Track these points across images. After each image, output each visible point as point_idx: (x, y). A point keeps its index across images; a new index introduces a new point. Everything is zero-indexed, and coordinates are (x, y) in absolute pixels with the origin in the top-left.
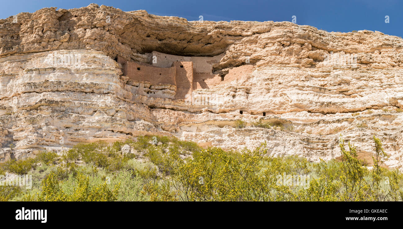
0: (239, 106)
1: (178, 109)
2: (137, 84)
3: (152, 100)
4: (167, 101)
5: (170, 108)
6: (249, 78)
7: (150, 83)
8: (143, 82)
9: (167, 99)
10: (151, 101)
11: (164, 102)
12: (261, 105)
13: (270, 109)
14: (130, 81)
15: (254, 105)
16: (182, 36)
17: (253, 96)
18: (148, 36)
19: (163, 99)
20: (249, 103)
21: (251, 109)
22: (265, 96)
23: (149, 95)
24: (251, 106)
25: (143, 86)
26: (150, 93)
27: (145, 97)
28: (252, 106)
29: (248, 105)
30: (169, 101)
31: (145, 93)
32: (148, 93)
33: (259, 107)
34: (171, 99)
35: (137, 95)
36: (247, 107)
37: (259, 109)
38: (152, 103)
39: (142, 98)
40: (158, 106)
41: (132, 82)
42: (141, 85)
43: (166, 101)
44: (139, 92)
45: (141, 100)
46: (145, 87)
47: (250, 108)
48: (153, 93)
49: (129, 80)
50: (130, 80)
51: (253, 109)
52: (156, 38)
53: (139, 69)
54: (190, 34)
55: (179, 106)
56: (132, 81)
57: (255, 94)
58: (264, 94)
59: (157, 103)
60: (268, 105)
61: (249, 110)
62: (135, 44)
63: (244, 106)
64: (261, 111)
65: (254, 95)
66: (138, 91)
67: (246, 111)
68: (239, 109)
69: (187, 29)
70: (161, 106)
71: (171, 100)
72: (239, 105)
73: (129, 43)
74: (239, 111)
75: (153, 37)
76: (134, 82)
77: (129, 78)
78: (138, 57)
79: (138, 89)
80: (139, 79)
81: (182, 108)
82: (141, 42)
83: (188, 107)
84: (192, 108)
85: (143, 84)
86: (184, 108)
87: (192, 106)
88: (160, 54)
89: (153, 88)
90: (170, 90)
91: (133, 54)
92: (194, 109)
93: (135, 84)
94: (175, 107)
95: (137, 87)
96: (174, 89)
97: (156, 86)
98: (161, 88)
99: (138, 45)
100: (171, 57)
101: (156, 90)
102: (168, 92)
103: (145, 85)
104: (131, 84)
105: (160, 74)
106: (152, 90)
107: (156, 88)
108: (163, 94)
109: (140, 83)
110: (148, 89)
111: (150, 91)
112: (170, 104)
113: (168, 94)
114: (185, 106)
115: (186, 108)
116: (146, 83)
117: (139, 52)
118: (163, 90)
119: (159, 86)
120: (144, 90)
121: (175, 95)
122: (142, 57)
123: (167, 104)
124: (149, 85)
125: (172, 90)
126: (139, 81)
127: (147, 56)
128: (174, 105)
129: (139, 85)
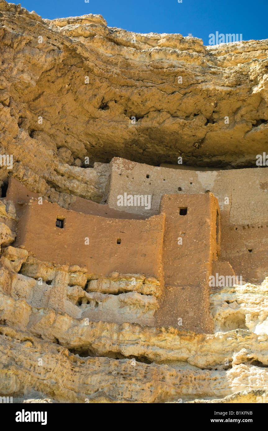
1: (158, 359)
2: (49, 274)
3: (85, 329)
4: (128, 334)
7: (85, 270)
8: (67, 269)
9: (127, 327)
10: (80, 332)
11: (118, 337)
14: (32, 265)
16: (189, 104)
18: (104, 107)
19: (115, 327)
23: (79, 311)
25: (67, 282)
26: (84, 305)
27: (66, 319)
30: (134, 332)
31: (70, 306)
32: (80, 303)
34: (140, 326)
35: (41, 312)
38: (83, 338)
39: (55, 321)
40: (101, 350)
41: (35, 267)
42: (59, 277)
43: (124, 331)
44: (51, 302)
45: (53, 327)
46: (72, 285)
48: (93, 303)
49: (27, 260)
50: (31, 261)
52: (125, 112)
53: (61, 223)
54: (208, 95)
55: (161, 348)
56: (37, 264)
59: (100, 338)
62: (68, 132)
66: (49, 298)
69: (200, 78)
70: (108, 348)
71: (137, 329)
73: (52, 131)
75: (116, 110)
76: (42, 269)
77: (27, 253)
78: (71, 177)
79: (49, 289)
80: (56, 257)
81: (170, 353)
82: (84, 125)
83: (188, 351)
84: (202, 354)
85: (66, 274)
86: (175, 355)
87: (202, 347)
88: (133, 168)
89: (96, 287)
90: (142, 294)
91: (56, 168)
92: (206, 355)
93: (45, 273)
94: (150, 353)
95: (49, 282)
96: (152, 292)
97: (105, 281)
98: (117, 290)
99: (75, 136)
100: (162, 177)
101: (104, 296)
102: (134, 302)
103: (73, 279)
104: (32, 275)
105: (119, 243)
106: (90, 296)
107: (105, 285)
108: (121, 307)
109: (59, 272)
110: (78, 291)
111: (85, 297)
112: (136, 343)
113: (135, 307)
114: (179, 346)
115: (184, 355)
116: (75, 272)
117: (79, 158)
118: (121, 296)
119: (113, 282)
120: (69, 294)
121: (154, 310)
122: (81, 177)
123: (126, 342)
124: (82, 279)
125: (148, 293)
126: (55, 265)
127: (99, 174)
128: (148, 346)
129: (55, 277)
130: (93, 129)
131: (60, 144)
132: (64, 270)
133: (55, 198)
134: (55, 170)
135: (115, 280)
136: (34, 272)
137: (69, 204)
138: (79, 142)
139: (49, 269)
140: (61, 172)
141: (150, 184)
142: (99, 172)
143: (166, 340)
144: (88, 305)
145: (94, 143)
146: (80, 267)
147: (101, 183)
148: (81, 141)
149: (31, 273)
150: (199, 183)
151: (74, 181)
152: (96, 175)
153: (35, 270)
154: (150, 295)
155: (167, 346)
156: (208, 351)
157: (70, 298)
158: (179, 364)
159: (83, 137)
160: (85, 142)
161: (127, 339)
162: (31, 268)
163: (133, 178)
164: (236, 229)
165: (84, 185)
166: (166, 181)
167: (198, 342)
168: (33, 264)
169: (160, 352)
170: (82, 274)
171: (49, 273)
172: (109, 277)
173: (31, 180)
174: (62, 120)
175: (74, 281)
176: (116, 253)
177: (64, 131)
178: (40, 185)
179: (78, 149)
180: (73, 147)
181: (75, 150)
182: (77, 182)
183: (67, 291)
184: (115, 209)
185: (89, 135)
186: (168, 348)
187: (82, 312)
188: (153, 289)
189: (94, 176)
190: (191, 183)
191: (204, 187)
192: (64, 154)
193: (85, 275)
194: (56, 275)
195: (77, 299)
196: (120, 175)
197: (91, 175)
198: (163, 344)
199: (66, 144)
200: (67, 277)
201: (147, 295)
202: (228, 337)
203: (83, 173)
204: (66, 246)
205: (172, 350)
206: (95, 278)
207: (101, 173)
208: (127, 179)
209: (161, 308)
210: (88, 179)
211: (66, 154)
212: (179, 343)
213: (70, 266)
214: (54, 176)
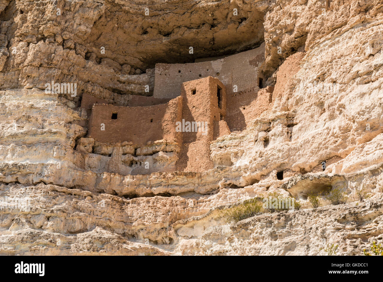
0: (273, 163)
5: (161, 192)
6: (293, 88)
7: (131, 143)
8: (119, 145)
12: (312, 147)
13: (328, 150)
15: (301, 152)
17: (300, 130)
18: (145, 32)
19: (148, 177)
20: (289, 150)
21: (297, 163)
22: (319, 123)
24: (295, 155)
25: (121, 153)
27: (118, 177)
28: (297, 154)
29: (289, 156)
32: (131, 165)
33: (308, 151)
36: (286, 161)
37: (311, 158)
41: (100, 147)
42: (115, 150)
46: (124, 154)
47: (293, 160)
48: (138, 163)
49: (95, 144)
50: (97, 144)
51: (300, 162)
52: (159, 32)
55: (175, 186)
56: (101, 145)
57: (303, 122)
58: (316, 117)
60: (323, 143)
61: (293, 166)
62: (125, 54)
63: (281, 161)
64: (313, 161)
65: (302, 127)
67: (288, 170)
68: (274, 169)
72: (272, 161)
74: (274, 173)
75: (153, 33)
76: (104, 148)
77: (93, 140)
78: (129, 83)
79: (109, 160)
80: (112, 138)
81: (182, 188)
82: (135, 47)
83: (193, 185)
84: (203, 185)
85: (119, 148)
86: (186, 189)
87: (201, 181)
88: (169, 68)
89: (140, 152)
90: (166, 152)
91: (119, 79)
92: (205, 185)
93: (106, 150)
94: (170, 190)
95: (110, 155)
96: (173, 150)
97: (144, 147)
98: (151, 152)
99: (131, 55)
100: (189, 70)
101: (144, 157)
102: (161, 158)
103: (124, 150)
104: (99, 153)
105: (152, 121)
106: (136, 159)
107: (145, 151)
108: (154, 163)
109: (115, 148)
110: (129, 157)
111: (133, 160)
112: (159, 185)
113: (163, 161)
114: (187, 183)
115: (191, 188)
116: (125, 146)
117: (138, 68)
118: (154, 156)
119: (149, 148)
120: (123, 160)
121: (175, 161)
122: (137, 81)
123: (155, 185)
124: (130, 149)
125: (170, 151)
126: (112, 144)
127: (149, 77)
128: (168, 185)
129: (113, 152)
130: (141, 48)
131: (122, 63)
132: (117, 146)
133: (118, 99)
134: (118, 81)
135: (150, 146)
136: (100, 150)
137: (128, 101)
138: (135, 59)
139: (109, 147)
140: (122, 81)
141: (181, 76)
142: (149, 75)
143: (178, 180)
144: (136, 165)
145: (145, 57)
146: (128, 141)
147: (151, 82)
148: (136, 57)
149: (99, 151)
150: (213, 69)
151: (131, 85)
152: (147, 77)
153: (100, 149)
154: (172, 151)
155: (180, 184)
156: (206, 183)
157: (124, 163)
158: (190, 194)
159: (136, 55)
160: (139, 57)
161: (155, 183)
162: (98, 148)
163: (169, 75)
164: (236, 95)
165: (138, 86)
166: (192, 72)
167: (198, 178)
168: (98, 146)
169: (176, 188)
170: (129, 146)
171: (109, 150)
172: (146, 144)
173: (97, 92)
174: (119, 48)
175: (126, 152)
176: (150, 129)
177: (122, 54)
178: (105, 93)
179: (135, 63)
180: (131, 63)
181: (133, 64)
182: (134, 85)
183: (122, 158)
184: (158, 98)
185: (140, 52)
186: (181, 185)
187: (132, 170)
188: (173, 148)
189: (146, 79)
190: (208, 70)
191: (216, 71)
192: (125, 69)
193: (131, 147)
194: (113, 150)
195: (129, 162)
196: (160, 74)
197: (144, 78)
198: (177, 182)
199: (126, 62)
200: (121, 150)
201: (170, 152)
202: (215, 172)
203: (138, 78)
204: (118, 131)
205: (183, 186)
206: (138, 147)
207: (151, 75)
208: (166, 76)
209: (180, 159)
210: (141, 82)
211: (127, 68)
212: (187, 180)
213: (122, 142)
214: (117, 85)
